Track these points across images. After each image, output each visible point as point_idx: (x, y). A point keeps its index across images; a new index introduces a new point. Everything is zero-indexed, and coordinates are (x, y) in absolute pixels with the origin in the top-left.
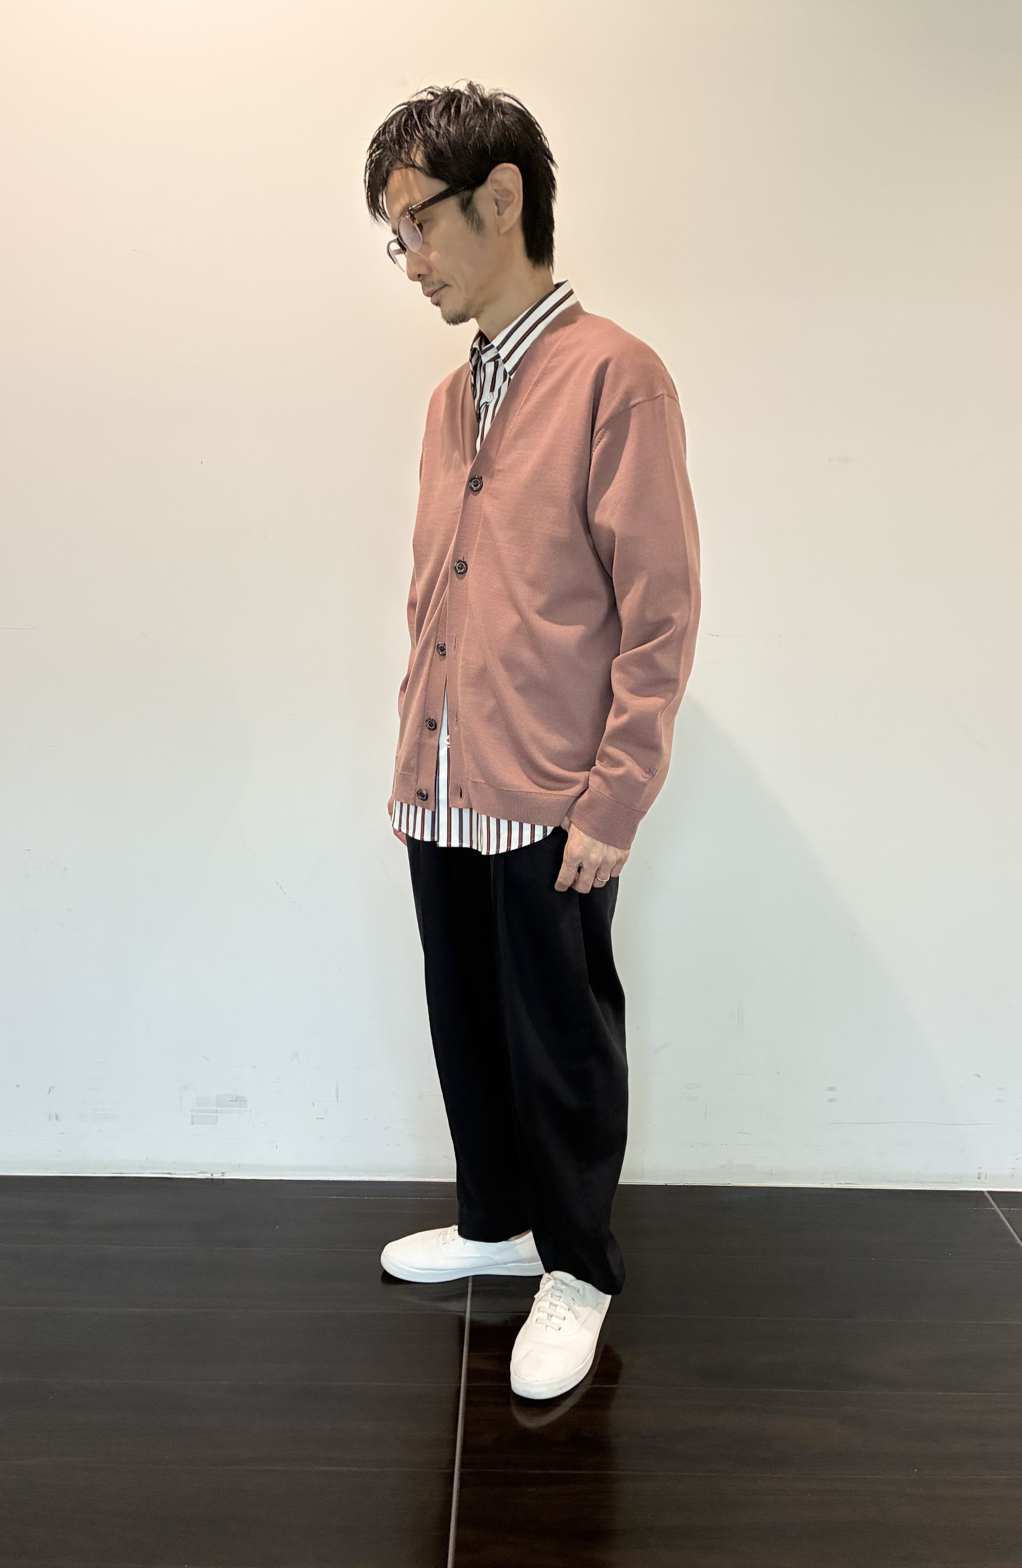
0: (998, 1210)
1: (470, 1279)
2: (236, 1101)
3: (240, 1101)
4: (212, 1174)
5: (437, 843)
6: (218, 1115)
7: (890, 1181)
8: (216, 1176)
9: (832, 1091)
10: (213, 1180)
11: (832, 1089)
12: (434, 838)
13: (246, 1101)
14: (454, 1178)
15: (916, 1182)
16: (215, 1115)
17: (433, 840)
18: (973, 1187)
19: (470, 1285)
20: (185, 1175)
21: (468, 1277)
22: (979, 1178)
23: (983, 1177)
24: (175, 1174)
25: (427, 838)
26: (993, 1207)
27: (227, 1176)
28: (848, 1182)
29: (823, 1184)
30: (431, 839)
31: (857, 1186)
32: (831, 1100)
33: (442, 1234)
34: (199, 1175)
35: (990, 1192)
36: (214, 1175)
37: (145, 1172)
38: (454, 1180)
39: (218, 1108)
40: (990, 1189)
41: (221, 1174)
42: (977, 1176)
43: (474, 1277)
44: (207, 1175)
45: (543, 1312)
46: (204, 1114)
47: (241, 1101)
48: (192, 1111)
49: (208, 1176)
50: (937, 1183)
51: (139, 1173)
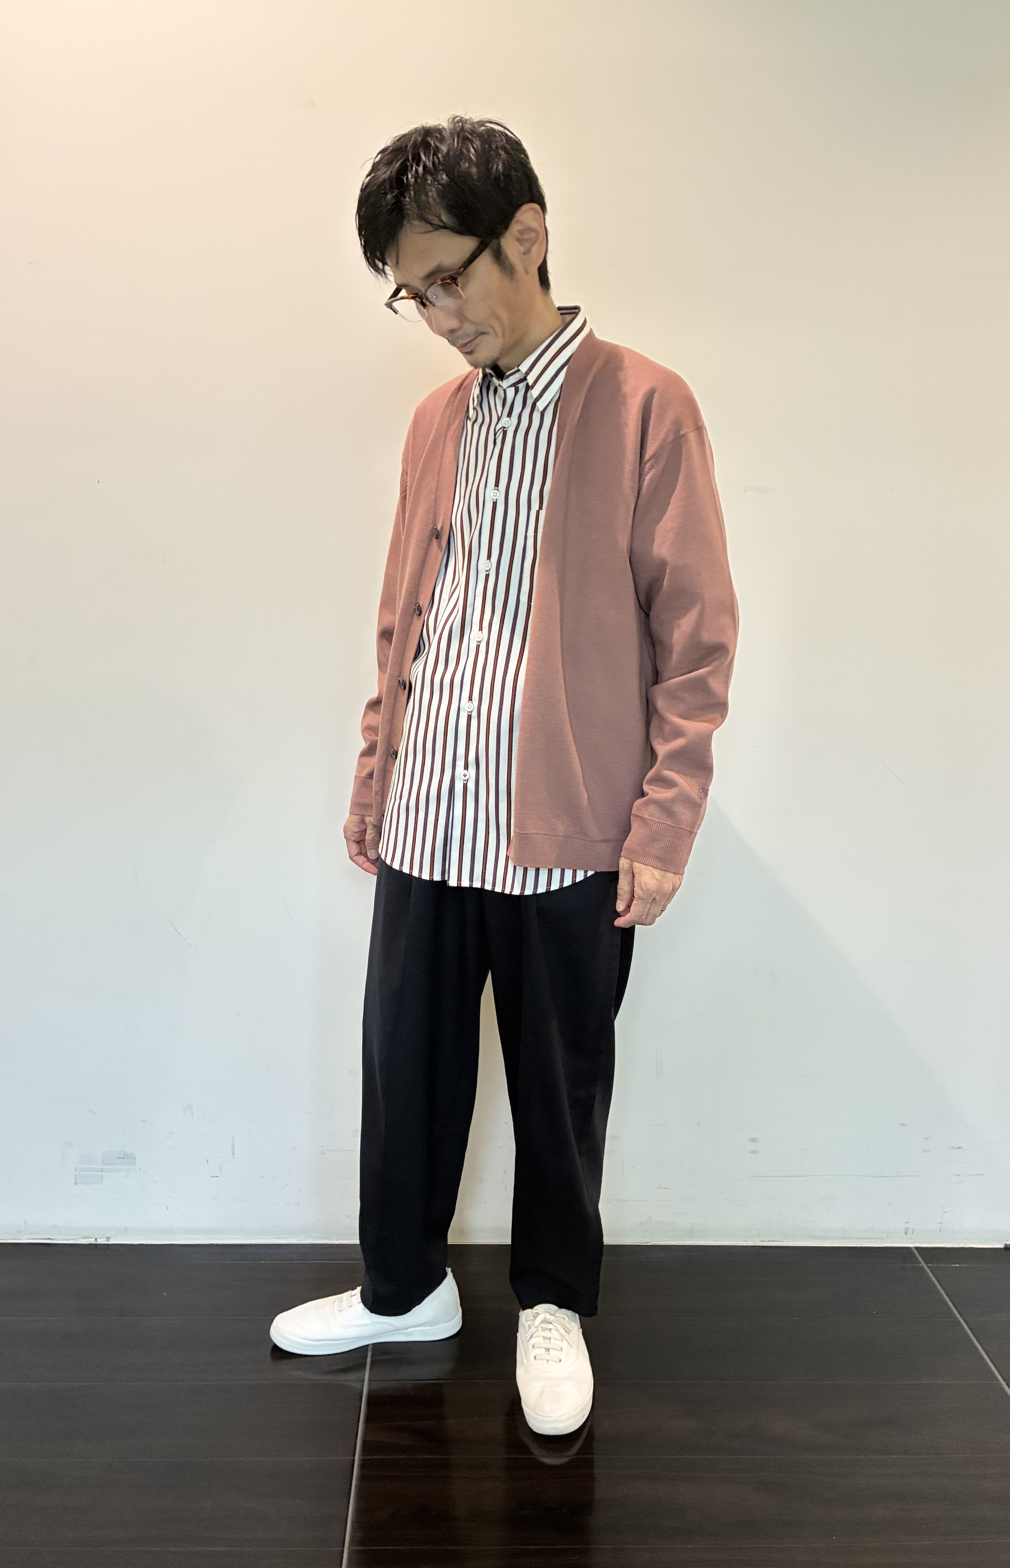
0: (925, 1265)
1: (370, 1348)
2: (123, 1158)
3: (128, 1158)
4: (96, 1239)
5: (447, 882)
6: (103, 1174)
7: (815, 1238)
8: (101, 1241)
9: (755, 1142)
10: (96, 1246)
11: (754, 1140)
12: (444, 878)
13: (135, 1158)
14: (356, 1239)
15: (841, 1238)
16: (101, 1173)
17: (443, 879)
18: (901, 1243)
19: (370, 1354)
20: (66, 1240)
21: (368, 1345)
22: (906, 1233)
23: (910, 1232)
24: (56, 1239)
25: (437, 877)
26: (919, 1263)
27: (112, 1242)
28: (771, 1239)
29: (746, 1241)
30: (442, 878)
31: (780, 1243)
32: (753, 1152)
33: (337, 1301)
34: (81, 1240)
35: (917, 1248)
36: (98, 1240)
37: (23, 1238)
38: (356, 1241)
39: (105, 1167)
40: (917, 1245)
41: (106, 1239)
42: (904, 1230)
43: (373, 1344)
44: (90, 1240)
45: (540, 1348)
46: (88, 1173)
47: (130, 1158)
48: (76, 1170)
49: (92, 1241)
50: (862, 1239)
51: (17, 1239)
